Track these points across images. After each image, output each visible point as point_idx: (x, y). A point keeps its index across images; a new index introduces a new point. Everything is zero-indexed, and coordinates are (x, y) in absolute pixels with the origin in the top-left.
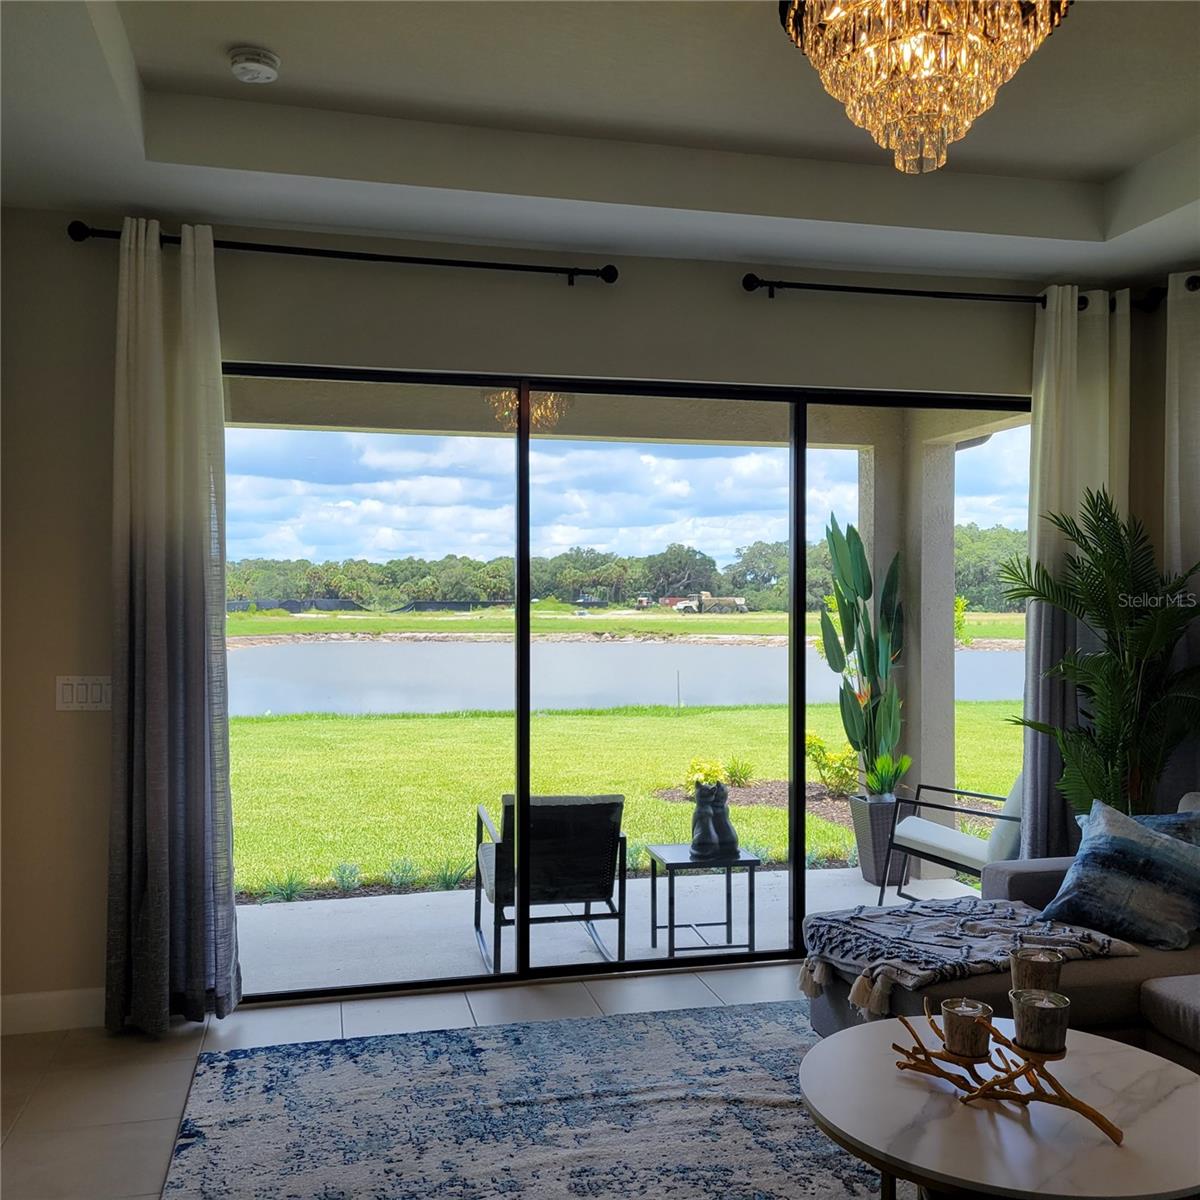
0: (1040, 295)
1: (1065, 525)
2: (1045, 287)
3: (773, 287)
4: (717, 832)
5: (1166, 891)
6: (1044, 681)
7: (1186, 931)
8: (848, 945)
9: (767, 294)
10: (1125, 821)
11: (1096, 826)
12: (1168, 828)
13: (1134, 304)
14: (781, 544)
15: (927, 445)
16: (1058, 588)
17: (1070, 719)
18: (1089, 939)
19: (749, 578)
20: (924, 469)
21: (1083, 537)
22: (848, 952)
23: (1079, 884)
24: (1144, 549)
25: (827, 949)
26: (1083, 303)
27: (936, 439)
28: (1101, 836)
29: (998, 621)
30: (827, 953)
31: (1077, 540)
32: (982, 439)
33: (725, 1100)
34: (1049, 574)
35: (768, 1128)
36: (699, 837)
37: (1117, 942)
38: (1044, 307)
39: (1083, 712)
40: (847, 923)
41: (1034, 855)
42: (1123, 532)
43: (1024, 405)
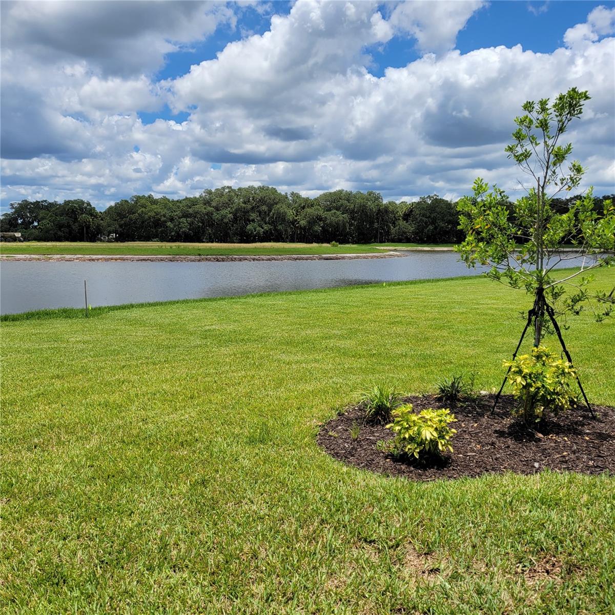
19: (20, 221)
29: (181, 246)
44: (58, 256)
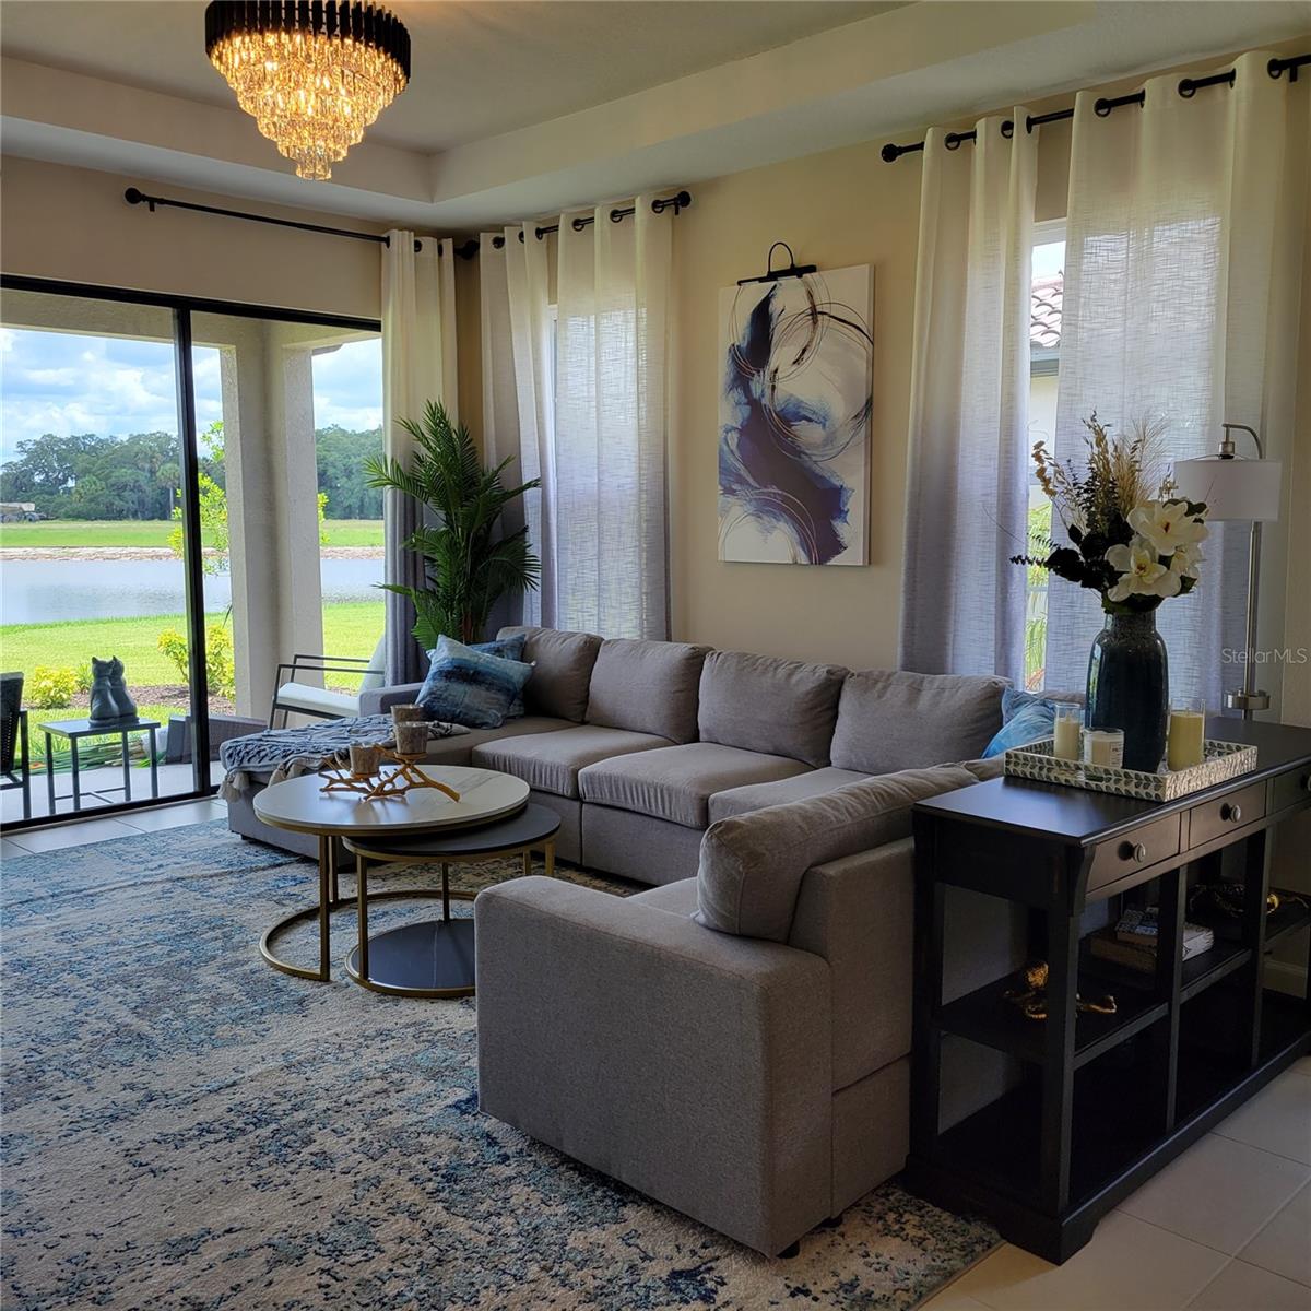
0: (384, 236)
1: (412, 429)
2: (388, 230)
3: (153, 202)
4: (116, 702)
5: (488, 689)
6: (400, 552)
7: (500, 715)
8: (262, 754)
9: (148, 208)
10: (461, 647)
11: (441, 653)
12: (489, 651)
13: (456, 251)
14: (78, 438)
15: (286, 349)
16: (408, 479)
17: (420, 582)
18: (439, 726)
19: (38, 479)
20: (283, 370)
21: (426, 438)
22: (263, 757)
23: (431, 693)
24: (470, 449)
25: (245, 760)
26: (418, 246)
27: (296, 344)
28: (445, 659)
30: (245, 763)
31: (421, 441)
32: (336, 348)
33: (167, 880)
34: (402, 468)
35: (210, 888)
36: (99, 708)
37: (456, 726)
38: (388, 245)
39: (429, 578)
40: (261, 740)
41: (395, 683)
42: (455, 436)
43: (375, 326)
44: (91, 551)
